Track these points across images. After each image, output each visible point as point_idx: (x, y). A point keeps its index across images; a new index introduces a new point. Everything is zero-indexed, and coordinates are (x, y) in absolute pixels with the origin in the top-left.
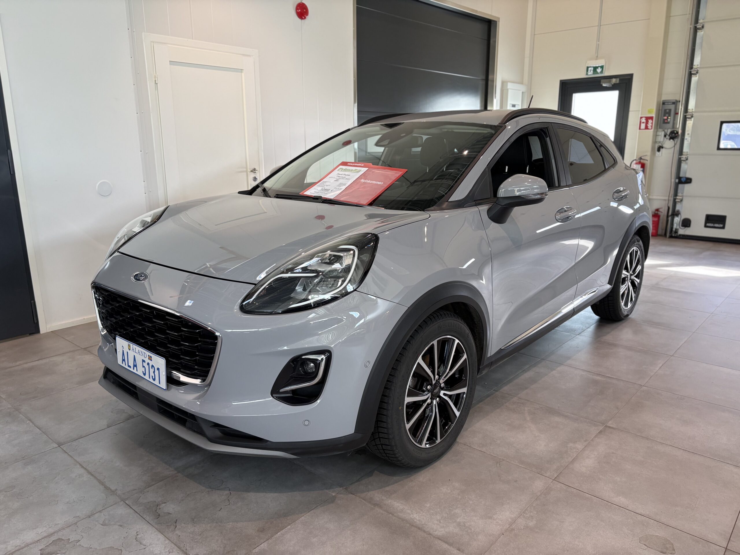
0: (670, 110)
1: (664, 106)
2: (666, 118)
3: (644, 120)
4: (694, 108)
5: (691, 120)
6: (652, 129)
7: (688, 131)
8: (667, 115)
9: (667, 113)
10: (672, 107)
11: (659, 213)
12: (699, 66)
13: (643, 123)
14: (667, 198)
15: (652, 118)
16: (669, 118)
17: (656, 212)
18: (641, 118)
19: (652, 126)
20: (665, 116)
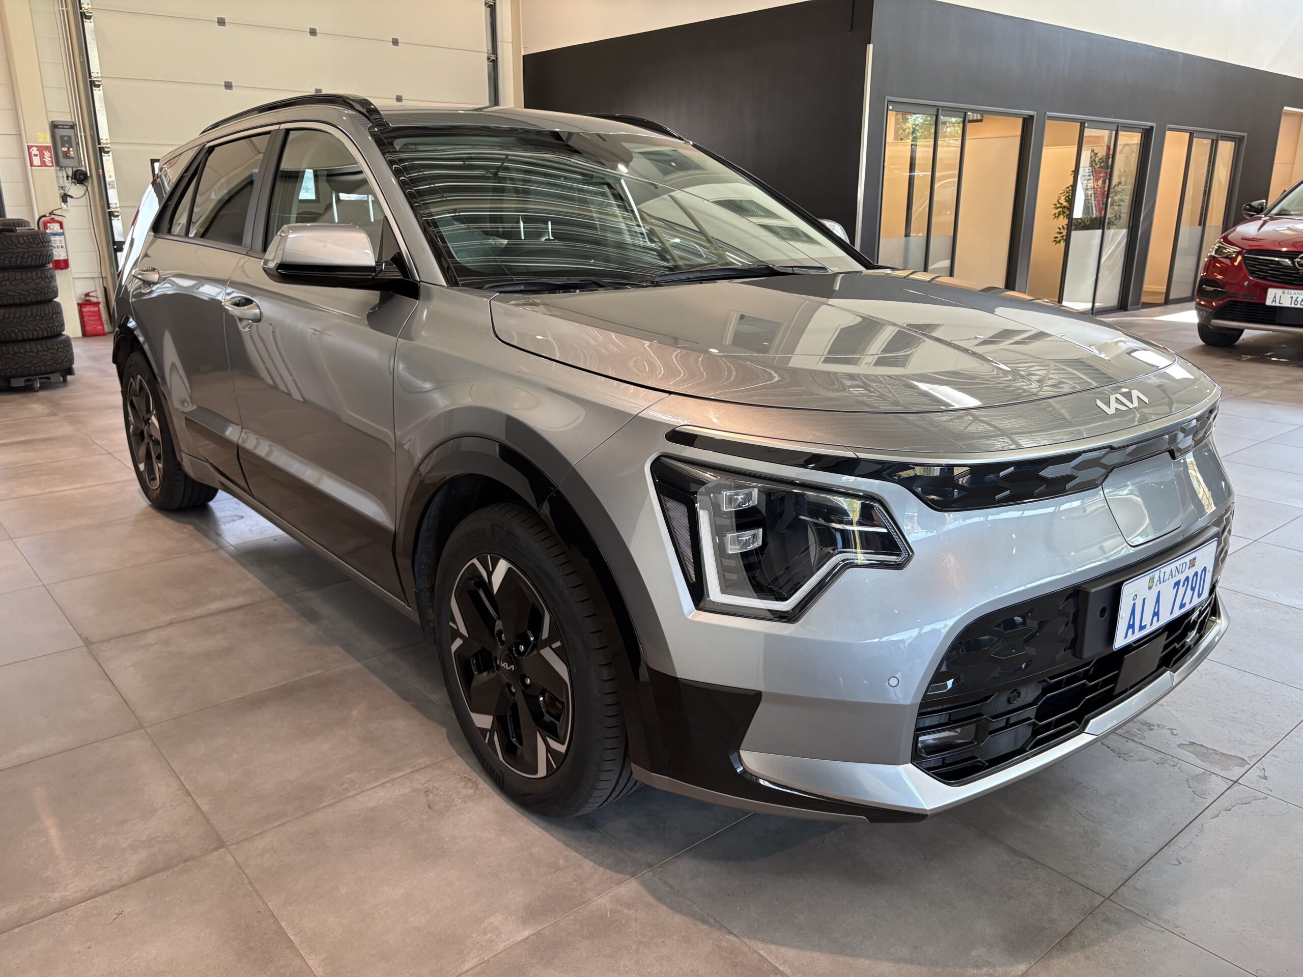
0: (70, 137)
1: (57, 130)
2: (64, 149)
3: (35, 151)
4: (108, 138)
5: (109, 156)
6: (53, 166)
7: (109, 172)
8: (67, 145)
11: (92, 299)
12: (99, 75)
13: (36, 155)
14: (97, 275)
15: (47, 148)
16: (71, 149)
17: (88, 298)
18: (29, 148)
19: (52, 162)
20: (63, 146)
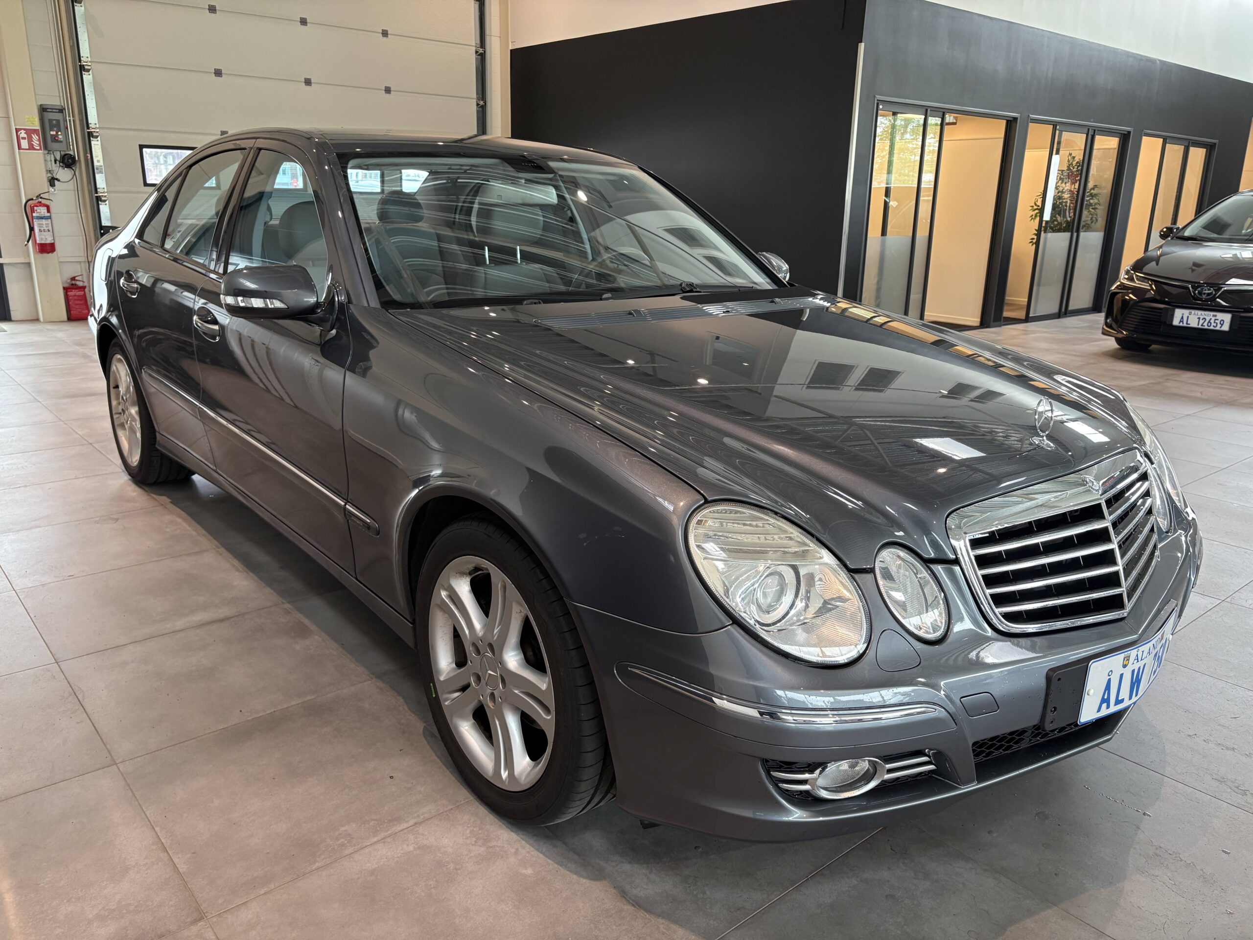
0: (58, 121)
1: (45, 113)
2: (53, 133)
3: (23, 134)
4: (97, 123)
5: (98, 141)
6: (40, 149)
7: (97, 155)
8: (55, 129)
9: (55, 126)
10: (58, 116)
11: (78, 283)
12: (89, 59)
13: (23, 138)
14: (83, 259)
15: (35, 131)
16: (59, 133)
17: (73, 282)
18: (17, 130)
19: (40, 145)
20: (51, 130)
